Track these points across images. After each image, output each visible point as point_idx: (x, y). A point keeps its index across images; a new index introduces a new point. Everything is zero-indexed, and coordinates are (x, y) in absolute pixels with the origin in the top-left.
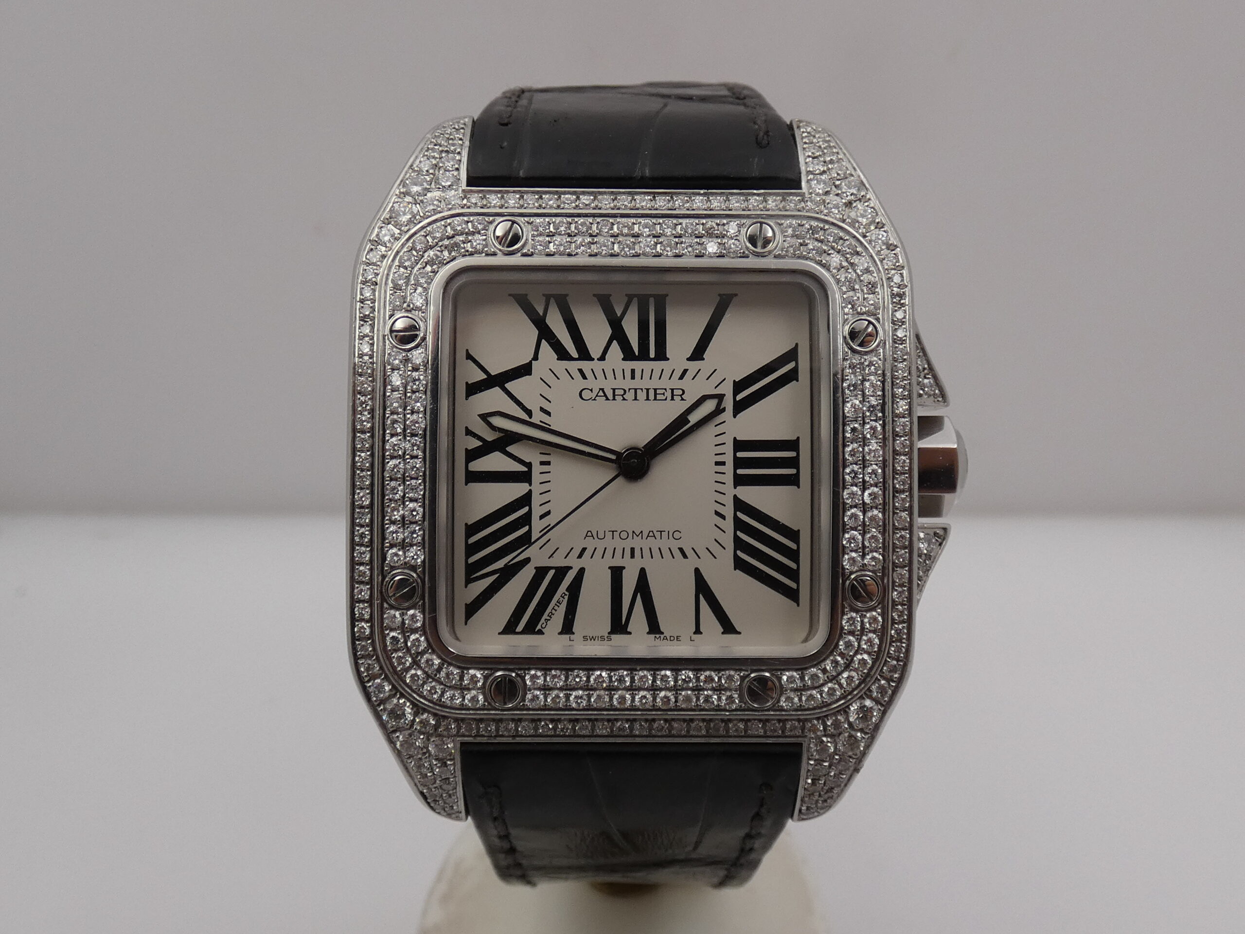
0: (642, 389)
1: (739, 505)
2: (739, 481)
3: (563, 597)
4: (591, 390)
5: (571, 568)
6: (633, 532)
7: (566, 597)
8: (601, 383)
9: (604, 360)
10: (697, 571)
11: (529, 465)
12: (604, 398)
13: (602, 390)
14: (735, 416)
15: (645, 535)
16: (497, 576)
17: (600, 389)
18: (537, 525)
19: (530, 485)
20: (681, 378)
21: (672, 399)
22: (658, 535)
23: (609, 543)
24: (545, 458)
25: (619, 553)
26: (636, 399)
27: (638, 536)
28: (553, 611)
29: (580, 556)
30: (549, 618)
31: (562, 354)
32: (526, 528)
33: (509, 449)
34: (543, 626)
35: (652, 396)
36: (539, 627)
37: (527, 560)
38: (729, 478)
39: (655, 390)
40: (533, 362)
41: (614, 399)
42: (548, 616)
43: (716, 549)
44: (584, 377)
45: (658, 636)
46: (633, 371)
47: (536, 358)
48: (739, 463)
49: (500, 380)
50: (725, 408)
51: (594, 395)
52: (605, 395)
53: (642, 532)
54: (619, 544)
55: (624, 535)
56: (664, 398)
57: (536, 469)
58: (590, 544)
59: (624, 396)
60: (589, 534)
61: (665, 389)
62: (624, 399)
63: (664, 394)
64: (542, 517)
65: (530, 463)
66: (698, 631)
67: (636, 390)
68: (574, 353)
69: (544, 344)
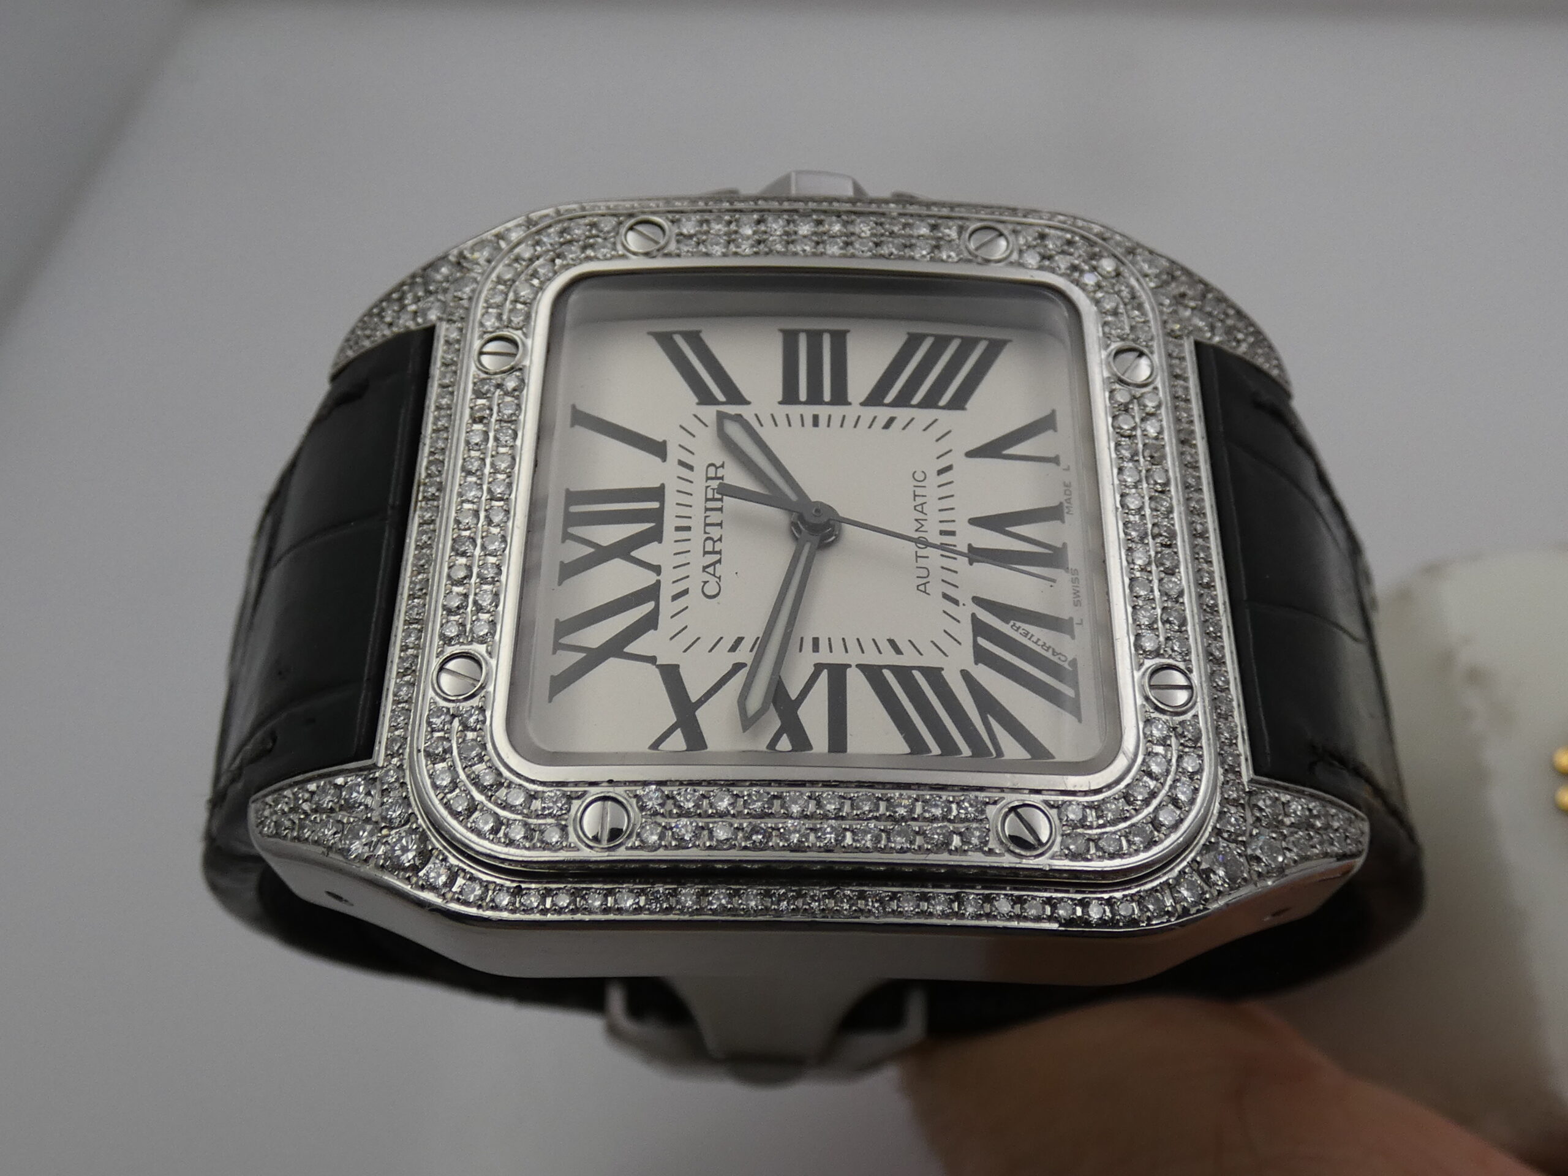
0: (706, 517)
1: (875, 398)
2: (840, 397)
3: (1019, 628)
4: (705, 582)
5: (973, 615)
6: (917, 530)
7: (1018, 624)
8: (694, 570)
9: (659, 566)
10: (970, 454)
12: (717, 565)
13: (705, 568)
14: (748, 403)
15: (921, 516)
16: (991, 719)
17: (704, 571)
18: (908, 659)
19: (850, 666)
20: (690, 468)
21: (722, 478)
22: (919, 500)
24: (808, 645)
26: (720, 525)
27: (922, 525)
28: (1040, 643)
29: (956, 602)
30: (1051, 650)
31: (650, 622)
33: (794, 695)
34: (1063, 658)
36: (1066, 665)
37: (966, 675)
38: (837, 411)
39: (707, 500)
40: (658, 663)
42: (1047, 650)
43: (937, 431)
44: (685, 592)
45: (1066, 510)
46: (678, 529)
47: (652, 660)
48: (815, 397)
49: (686, 711)
50: (736, 414)
51: (713, 580)
52: (714, 564)
53: (916, 520)
56: (720, 488)
57: (824, 657)
58: (936, 588)
59: (715, 540)
60: (922, 588)
62: (720, 540)
63: (714, 489)
64: (898, 651)
65: (816, 665)
66: (1055, 460)
67: (706, 525)
68: (649, 606)
69: (631, 648)
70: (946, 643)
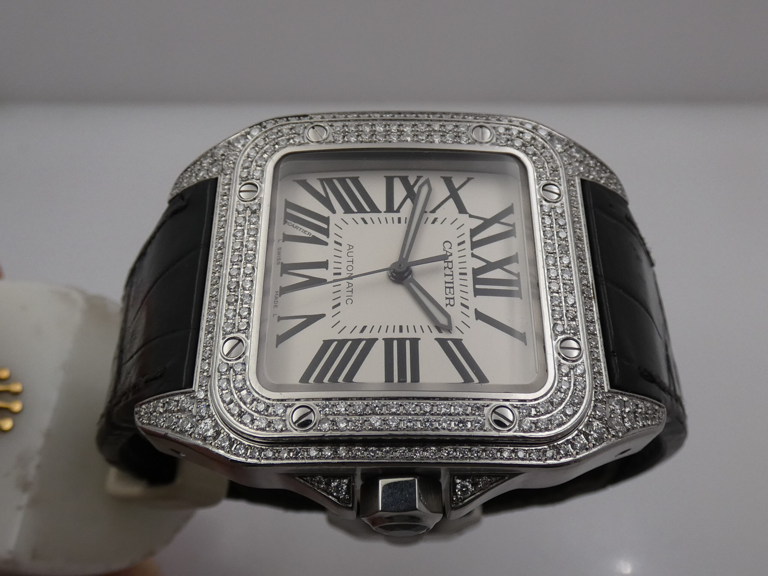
0: (453, 279)
1: (371, 342)
2: (388, 342)
3: (308, 234)
4: (450, 248)
5: (328, 237)
7: (308, 236)
8: (456, 254)
9: (472, 257)
10: (323, 316)
13: (451, 255)
14: (436, 339)
15: (350, 281)
16: (324, 195)
17: (452, 254)
18: (358, 217)
19: (385, 212)
20: (462, 304)
21: (447, 298)
22: (350, 289)
23: (344, 260)
24: (403, 221)
25: (337, 265)
26: (446, 275)
28: (299, 229)
29: (336, 242)
30: (295, 226)
31: (474, 232)
32: (355, 210)
33: (409, 200)
34: (289, 224)
35: (448, 285)
36: (289, 221)
37: (334, 212)
38: (390, 335)
39: (453, 288)
40: (468, 215)
43: (339, 327)
44: (459, 244)
45: (278, 293)
46: (465, 274)
47: (471, 216)
48: (401, 342)
49: (454, 195)
50: (442, 333)
51: (447, 249)
54: (344, 266)
55: (350, 268)
56: (447, 293)
57: (396, 216)
58: (344, 248)
59: (447, 268)
60: (351, 247)
61: (453, 294)
62: (445, 268)
63: (450, 293)
64: (363, 219)
65: (399, 212)
66: (280, 319)
67: (452, 275)
68: (475, 239)
69: (481, 222)
70: (341, 224)
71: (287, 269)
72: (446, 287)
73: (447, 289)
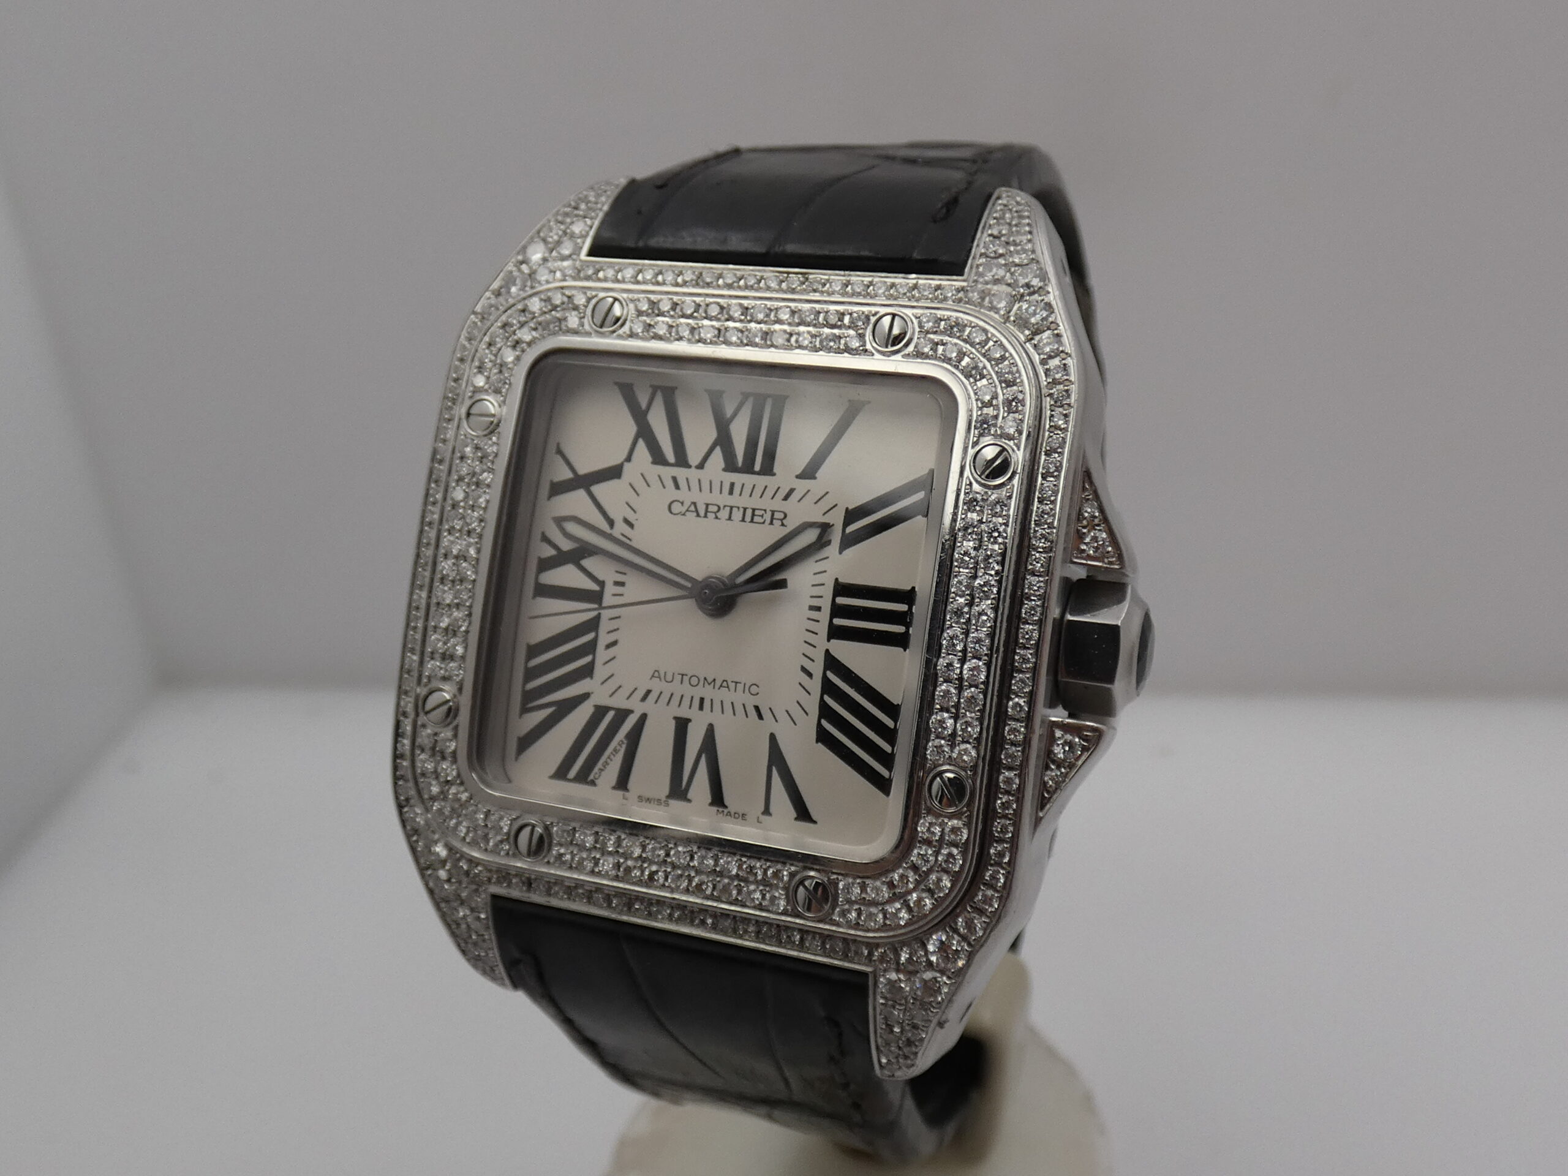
0: (738, 508)
1: (832, 663)
2: (835, 633)
3: (620, 745)
4: (682, 503)
5: (632, 712)
6: (705, 679)
7: (624, 746)
8: (695, 496)
9: (703, 468)
10: (772, 737)
11: (602, 584)
12: (695, 514)
13: (694, 504)
14: (840, 553)
15: (718, 683)
16: (553, 709)
17: (692, 503)
18: (602, 654)
19: (600, 608)
20: (786, 498)
21: (771, 523)
22: (732, 686)
23: (677, 688)
24: (620, 578)
25: (686, 702)
26: (730, 518)
27: (709, 684)
28: (609, 761)
29: (644, 699)
30: (603, 768)
31: (658, 458)
32: (590, 658)
33: (585, 563)
34: (597, 776)
35: (748, 518)
36: (591, 777)
37: (586, 696)
38: (823, 629)
39: (754, 510)
40: (625, 463)
41: (706, 516)
42: (603, 765)
43: (797, 713)
44: (677, 487)
45: (721, 810)
46: (732, 485)
47: (629, 459)
48: (837, 611)
49: (586, 482)
50: (831, 541)
51: (684, 509)
52: (697, 511)
53: (714, 680)
54: (687, 690)
55: (694, 681)
56: (762, 521)
57: (610, 589)
58: (657, 686)
59: (718, 514)
60: (656, 674)
61: (765, 510)
62: (717, 518)
63: (762, 516)
64: (608, 646)
65: (604, 582)
66: (767, 811)
67: (731, 508)
68: (671, 457)
69: (641, 443)
70: (611, 685)
71: (678, 791)
72: (752, 521)
73: (755, 521)
